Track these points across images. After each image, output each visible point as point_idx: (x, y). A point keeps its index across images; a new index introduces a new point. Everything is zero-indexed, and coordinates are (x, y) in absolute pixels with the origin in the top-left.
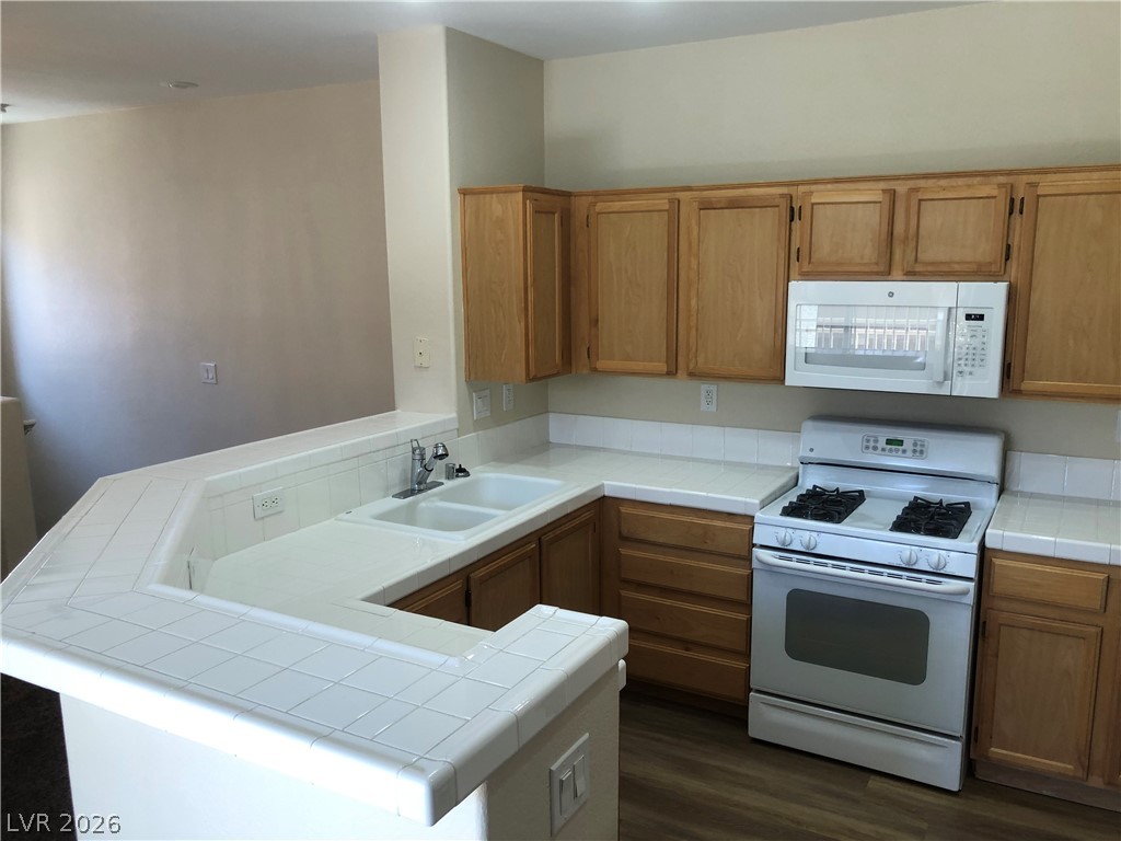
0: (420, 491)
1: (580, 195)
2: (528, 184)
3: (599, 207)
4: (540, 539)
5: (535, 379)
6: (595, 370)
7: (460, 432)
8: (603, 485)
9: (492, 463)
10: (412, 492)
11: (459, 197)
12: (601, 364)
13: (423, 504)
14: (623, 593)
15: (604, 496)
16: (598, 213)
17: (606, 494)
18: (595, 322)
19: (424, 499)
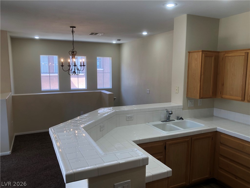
0: (168, 121)
1: (222, 52)
2: (203, 50)
3: (226, 55)
4: (191, 138)
5: (202, 98)
6: (222, 97)
7: (183, 109)
8: (217, 128)
9: (193, 118)
10: (166, 121)
11: (188, 54)
12: (224, 96)
13: (168, 124)
14: (220, 158)
15: (217, 131)
16: (226, 57)
17: (218, 130)
18: (223, 85)
19: (168, 123)
